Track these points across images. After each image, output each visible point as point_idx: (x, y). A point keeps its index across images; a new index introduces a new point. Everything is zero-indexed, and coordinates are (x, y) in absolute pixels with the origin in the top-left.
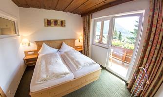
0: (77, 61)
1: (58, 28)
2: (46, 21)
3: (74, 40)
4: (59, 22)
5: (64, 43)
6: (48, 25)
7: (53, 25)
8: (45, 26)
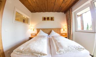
0: (59, 43)
1: (50, 22)
2: (43, 18)
3: (60, 29)
4: (50, 18)
5: (53, 30)
6: (44, 20)
7: (46, 20)
8: (43, 20)
